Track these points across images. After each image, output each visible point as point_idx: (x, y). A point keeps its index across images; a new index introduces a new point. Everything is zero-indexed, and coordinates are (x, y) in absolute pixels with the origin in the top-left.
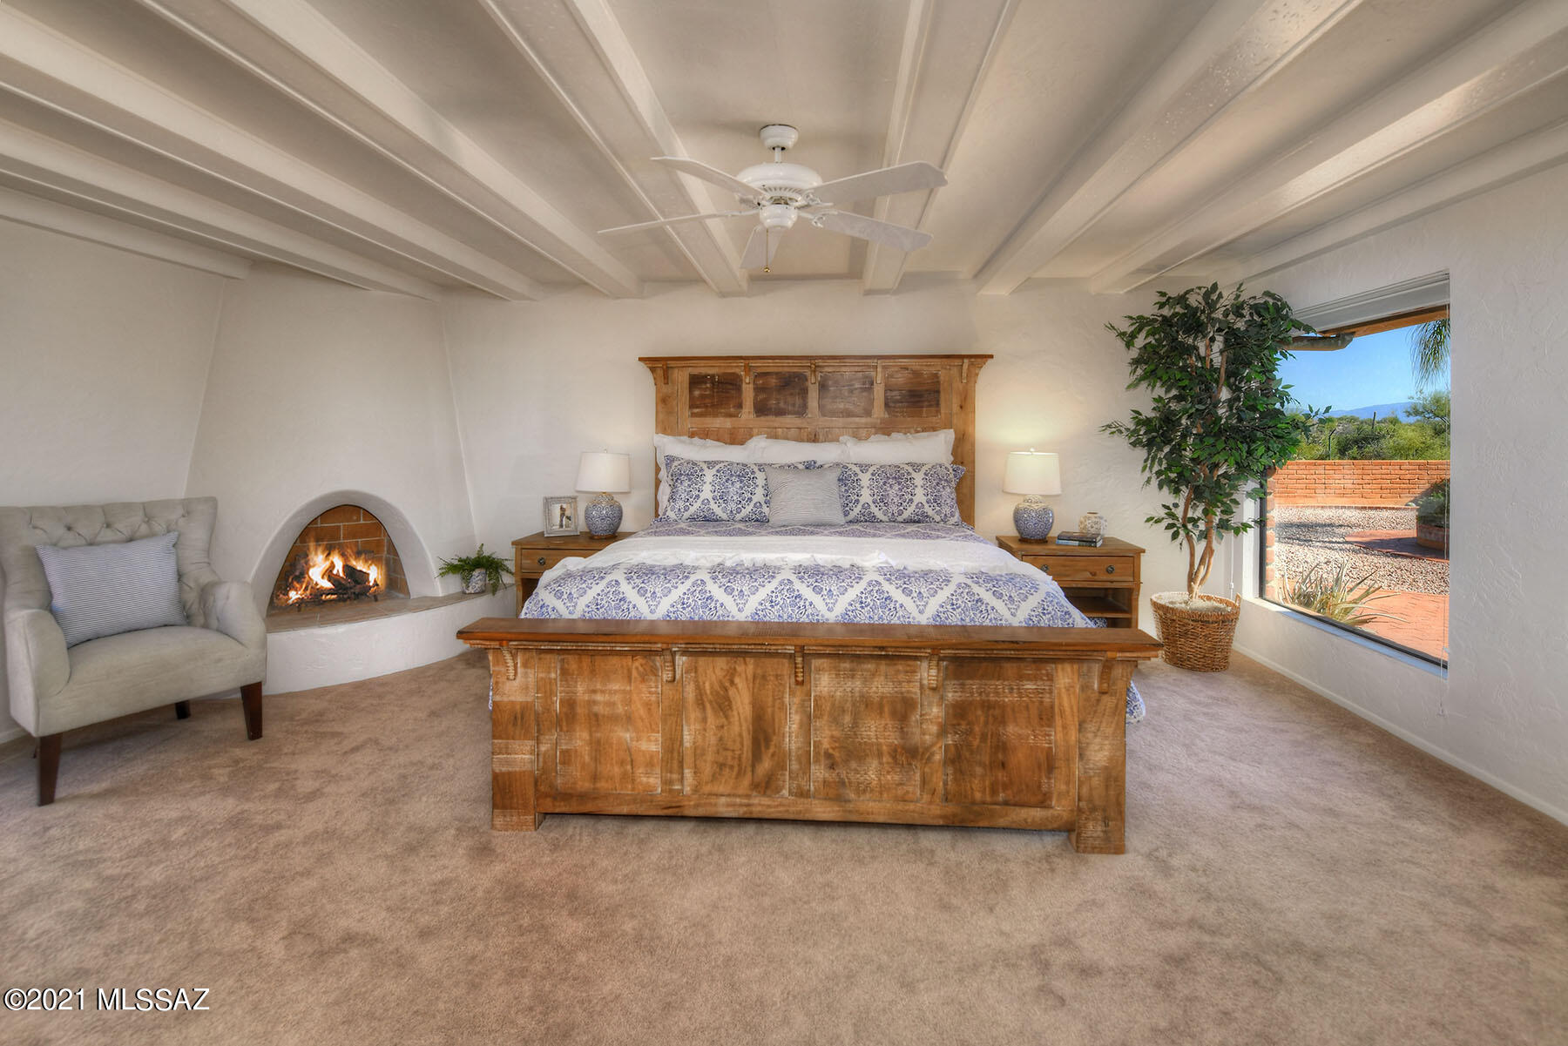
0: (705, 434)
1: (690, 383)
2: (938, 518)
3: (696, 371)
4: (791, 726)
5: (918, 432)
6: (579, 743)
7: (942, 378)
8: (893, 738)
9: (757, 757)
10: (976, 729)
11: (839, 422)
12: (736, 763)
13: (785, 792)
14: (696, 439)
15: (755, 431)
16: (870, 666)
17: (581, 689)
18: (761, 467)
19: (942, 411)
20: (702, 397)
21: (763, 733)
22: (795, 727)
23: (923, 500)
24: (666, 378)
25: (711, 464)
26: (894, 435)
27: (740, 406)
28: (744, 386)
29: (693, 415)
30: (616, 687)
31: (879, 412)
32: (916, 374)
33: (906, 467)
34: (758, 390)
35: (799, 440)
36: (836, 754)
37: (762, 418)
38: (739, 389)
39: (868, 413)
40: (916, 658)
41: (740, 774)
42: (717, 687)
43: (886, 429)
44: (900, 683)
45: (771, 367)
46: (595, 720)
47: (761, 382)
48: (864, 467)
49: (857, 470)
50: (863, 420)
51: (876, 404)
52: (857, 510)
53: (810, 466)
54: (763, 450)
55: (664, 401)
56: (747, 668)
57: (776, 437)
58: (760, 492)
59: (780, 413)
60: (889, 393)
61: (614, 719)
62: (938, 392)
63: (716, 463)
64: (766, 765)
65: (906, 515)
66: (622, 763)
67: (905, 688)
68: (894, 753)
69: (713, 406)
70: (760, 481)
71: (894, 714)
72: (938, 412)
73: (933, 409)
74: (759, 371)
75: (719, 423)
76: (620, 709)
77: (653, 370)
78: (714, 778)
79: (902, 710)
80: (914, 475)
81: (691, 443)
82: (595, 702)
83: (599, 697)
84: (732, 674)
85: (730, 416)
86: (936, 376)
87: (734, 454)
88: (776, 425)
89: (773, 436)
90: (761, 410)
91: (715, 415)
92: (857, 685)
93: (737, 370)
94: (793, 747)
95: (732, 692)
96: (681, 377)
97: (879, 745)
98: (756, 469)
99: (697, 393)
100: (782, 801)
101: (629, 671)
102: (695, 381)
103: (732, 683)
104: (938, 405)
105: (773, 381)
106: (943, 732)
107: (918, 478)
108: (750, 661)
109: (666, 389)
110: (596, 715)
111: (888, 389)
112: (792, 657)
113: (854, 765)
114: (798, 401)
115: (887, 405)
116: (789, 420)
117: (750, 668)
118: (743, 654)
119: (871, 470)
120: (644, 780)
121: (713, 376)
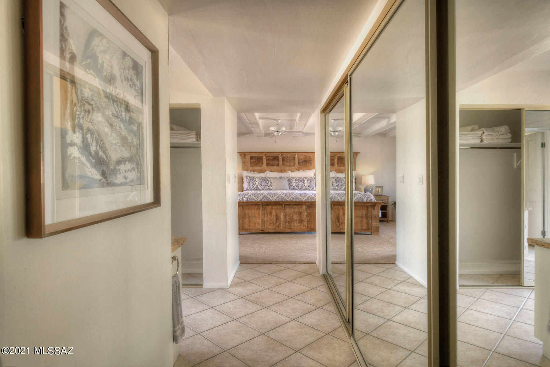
0: (254, 171)
1: (250, 158)
2: (310, 189)
3: (251, 155)
4: (282, 216)
5: (306, 170)
6: (246, 221)
7: (312, 158)
8: (299, 218)
9: (276, 222)
10: (312, 216)
11: (287, 168)
12: (273, 223)
13: (281, 228)
14: (252, 172)
15: (266, 170)
16: (295, 207)
17: (246, 212)
18: (269, 178)
19: (312, 165)
20: (253, 162)
21: (277, 218)
22: (283, 217)
23: (307, 185)
24: (245, 157)
25: (257, 178)
26: (300, 171)
27: (263, 164)
28: (264, 159)
29: (251, 166)
30: (253, 211)
31: (297, 165)
32: (306, 156)
33: (303, 178)
34: (267, 160)
35: (277, 172)
36: (289, 221)
37: (268, 167)
38: (262, 160)
39: (294, 166)
40: (302, 205)
41: (274, 225)
42: (270, 211)
43: (299, 170)
44: (300, 209)
45: (270, 154)
46: (249, 217)
47: (268, 158)
48: (293, 178)
49: (292, 179)
50: (293, 167)
51: (296, 163)
52: (292, 187)
53: (281, 178)
54: (269, 174)
55: (243, 163)
56: (274, 208)
57: (272, 171)
58: (269, 184)
59: (273, 165)
60: (299, 161)
61: (252, 216)
62: (311, 160)
63: (258, 177)
64: (278, 223)
65: (303, 188)
66: (254, 224)
67: (300, 210)
68: (299, 221)
69: (256, 164)
70: (269, 181)
71: (299, 214)
72: (311, 165)
73: (310, 165)
74: (267, 155)
75: (258, 168)
76: (253, 215)
77: (240, 155)
78: (269, 226)
79: (300, 214)
80: (305, 179)
81: (251, 173)
82: (249, 214)
83: (250, 213)
84: (272, 208)
85: (260, 166)
86: (310, 157)
87: (262, 175)
88: (272, 168)
89: (271, 171)
90: (268, 165)
91: (257, 166)
92: (293, 210)
93: (262, 155)
94: (283, 220)
95: (272, 211)
96: (248, 157)
97: (296, 219)
98: (268, 178)
99: (252, 161)
100: (281, 229)
101: (255, 208)
102: (251, 158)
103: (272, 210)
104: (311, 163)
105: (271, 158)
106: (307, 217)
107: (306, 180)
108: (275, 206)
109: (244, 160)
110: (249, 216)
111: (299, 160)
112: (282, 205)
113: (292, 223)
114: (277, 162)
115: (299, 164)
116: (275, 167)
117: (275, 208)
118: (274, 205)
119: (295, 179)
120: (258, 226)
121: (256, 157)
